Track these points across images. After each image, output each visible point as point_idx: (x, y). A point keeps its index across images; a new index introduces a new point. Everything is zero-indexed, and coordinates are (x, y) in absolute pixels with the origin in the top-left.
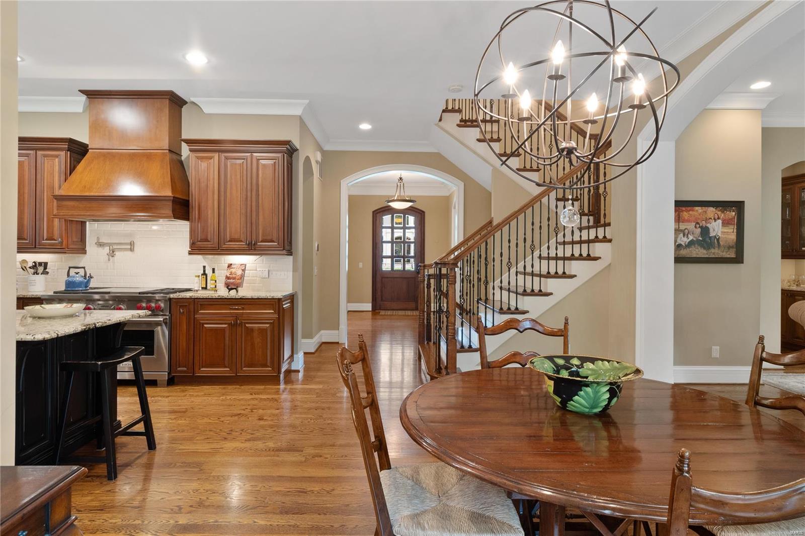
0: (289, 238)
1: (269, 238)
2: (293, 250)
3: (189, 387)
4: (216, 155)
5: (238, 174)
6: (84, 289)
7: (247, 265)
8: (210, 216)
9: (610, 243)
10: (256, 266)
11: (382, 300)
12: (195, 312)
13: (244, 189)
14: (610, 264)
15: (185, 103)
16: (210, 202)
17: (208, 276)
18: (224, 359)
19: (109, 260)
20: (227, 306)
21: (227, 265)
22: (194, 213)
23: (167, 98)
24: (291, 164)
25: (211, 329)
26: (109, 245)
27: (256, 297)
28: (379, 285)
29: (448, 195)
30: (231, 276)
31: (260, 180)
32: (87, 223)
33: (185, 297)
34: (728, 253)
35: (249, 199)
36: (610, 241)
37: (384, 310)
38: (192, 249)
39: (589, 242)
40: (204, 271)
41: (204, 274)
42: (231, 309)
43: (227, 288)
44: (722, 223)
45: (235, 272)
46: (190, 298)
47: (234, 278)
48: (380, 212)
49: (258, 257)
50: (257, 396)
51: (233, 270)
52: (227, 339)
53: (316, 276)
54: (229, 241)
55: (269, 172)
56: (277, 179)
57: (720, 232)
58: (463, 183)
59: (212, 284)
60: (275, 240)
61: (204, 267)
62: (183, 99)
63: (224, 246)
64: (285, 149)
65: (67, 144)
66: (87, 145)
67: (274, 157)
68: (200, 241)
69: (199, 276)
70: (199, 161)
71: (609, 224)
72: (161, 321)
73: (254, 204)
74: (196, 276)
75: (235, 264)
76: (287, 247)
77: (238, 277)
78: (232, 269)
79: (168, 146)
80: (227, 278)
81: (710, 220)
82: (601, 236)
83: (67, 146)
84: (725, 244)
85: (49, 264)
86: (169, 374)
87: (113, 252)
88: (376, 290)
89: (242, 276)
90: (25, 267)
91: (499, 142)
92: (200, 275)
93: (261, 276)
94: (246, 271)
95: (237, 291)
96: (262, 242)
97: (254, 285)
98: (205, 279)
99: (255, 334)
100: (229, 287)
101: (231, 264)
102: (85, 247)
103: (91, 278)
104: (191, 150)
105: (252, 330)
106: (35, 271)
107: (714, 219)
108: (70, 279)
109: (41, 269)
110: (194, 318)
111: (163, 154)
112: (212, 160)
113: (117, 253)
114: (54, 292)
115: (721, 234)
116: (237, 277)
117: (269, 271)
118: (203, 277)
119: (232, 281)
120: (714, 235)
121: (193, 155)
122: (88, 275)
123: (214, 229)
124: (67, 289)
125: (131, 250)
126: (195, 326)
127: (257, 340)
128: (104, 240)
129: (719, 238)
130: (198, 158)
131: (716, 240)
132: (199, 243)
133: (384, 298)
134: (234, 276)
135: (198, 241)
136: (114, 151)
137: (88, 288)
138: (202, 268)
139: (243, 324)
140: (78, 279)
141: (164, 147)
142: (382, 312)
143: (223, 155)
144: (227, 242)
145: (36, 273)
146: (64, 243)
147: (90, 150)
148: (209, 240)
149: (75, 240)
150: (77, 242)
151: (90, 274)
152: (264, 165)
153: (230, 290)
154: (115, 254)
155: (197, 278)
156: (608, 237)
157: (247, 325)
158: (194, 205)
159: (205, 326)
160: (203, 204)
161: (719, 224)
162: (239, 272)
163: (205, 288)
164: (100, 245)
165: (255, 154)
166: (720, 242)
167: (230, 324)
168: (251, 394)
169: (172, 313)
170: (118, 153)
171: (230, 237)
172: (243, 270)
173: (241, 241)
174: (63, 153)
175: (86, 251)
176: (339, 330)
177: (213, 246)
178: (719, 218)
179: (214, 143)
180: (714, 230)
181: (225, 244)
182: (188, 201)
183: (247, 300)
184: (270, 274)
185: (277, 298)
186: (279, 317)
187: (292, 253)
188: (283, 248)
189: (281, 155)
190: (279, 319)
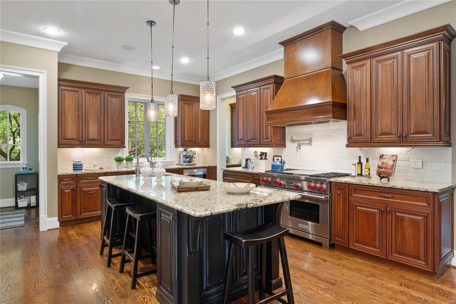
0: (448, 129)
1: (422, 129)
3: (345, 256)
4: (368, 62)
5: (389, 73)
6: (281, 170)
7: (398, 156)
8: (363, 114)
10: (409, 157)
12: (350, 195)
13: (395, 87)
15: (344, 28)
16: (363, 101)
17: (363, 164)
18: (375, 240)
19: (297, 151)
20: (377, 193)
21: (379, 156)
22: (351, 113)
23: (329, 28)
24: (449, 52)
25: (363, 212)
26: (298, 141)
27: (407, 188)
30: (382, 165)
31: (412, 74)
32: (286, 128)
33: (341, 182)
35: (400, 94)
38: (349, 143)
40: (360, 160)
41: (360, 163)
42: (380, 196)
43: (379, 176)
45: (386, 162)
46: (345, 183)
47: (386, 168)
49: (411, 148)
50: (407, 290)
51: (385, 161)
52: (377, 223)
54: (381, 135)
55: (423, 65)
56: (431, 70)
59: (366, 172)
60: (428, 130)
61: (360, 157)
62: (343, 26)
63: (375, 139)
64: (442, 35)
65: (274, 79)
66: (283, 77)
67: (428, 47)
68: (355, 136)
69: (355, 165)
70: (354, 70)
72: (323, 199)
73: (405, 98)
74: (353, 164)
75: (386, 155)
76: (444, 138)
77: (390, 167)
78: (383, 160)
79: (331, 65)
80: (379, 167)
83: (273, 81)
85: (267, 153)
86: (330, 240)
87: (300, 146)
89: (393, 167)
90: (256, 155)
92: (357, 164)
93: (414, 167)
94: (397, 162)
95: (389, 180)
96: (414, 133)
97: (406, 174)
98: (360, 167)
99: (406, 224)
100: (381, 175)
101: (383, 155)
102: (285, 143)
103: (285, 163)
104: (347, 63)
105: (402, 219)
106: (261, 158)
108: (274, 163)
109: (264, 156)
110: (349, 199)
111: (328, 71)
112: (365, 66)
113: (302, 147)
114: (266, 171)
116: (388, 167)
117: (423, 162)
118: (359, 166)
119: (383, 170)
121: (350, 66)
122: (283, 161)
123: (367, 124)
124: (272, 170)
125: (310, 145)
126: (349, 206)
127: (409, 231)
128: (295, 138)
130: (353, 67)
132: (354, 137)
134: (385, 166)
135: (354, 136)
136: (297, 77)
137: (283, 170)
138: (358, 158)
139: (393, 212)
140: (278, 163)
141: (328, 66)
143: (374, 60)
144: (379, 136)
145: (261, 159)
146: (273, 140)
147: (285, 80)
148: (363, 134)
149: (279, 138)
150: (281, 140)
151: (284, 160)
152: (416, 59)
153: (382, 178)
154: (301, 147)
155: (354, 166)
157: (397, 214)
158: (350, 108)
159: (358, 208)
160: (357, 105)
162: (390, 163)
163: (361, 175)
164: (293, 141)
165: (405, 51)
167: (380, 210)
168: (401, 285)
169: (332, 193)
170: (300, 78)
171: (381, 130)
172: (394, 161)
173: (392, 134)
174: (271, 86)
175: (286, 145)
177: (366, 139)
179: (367, 52)
181: (376, 138)
182: (346, 104)
183: (397, 190)
184: (424, 165)
185: (432, 191)
186: (433, 211)
187: (451, 144)
188: (439, 139)
189: (436, 44)
190: (434, 213)
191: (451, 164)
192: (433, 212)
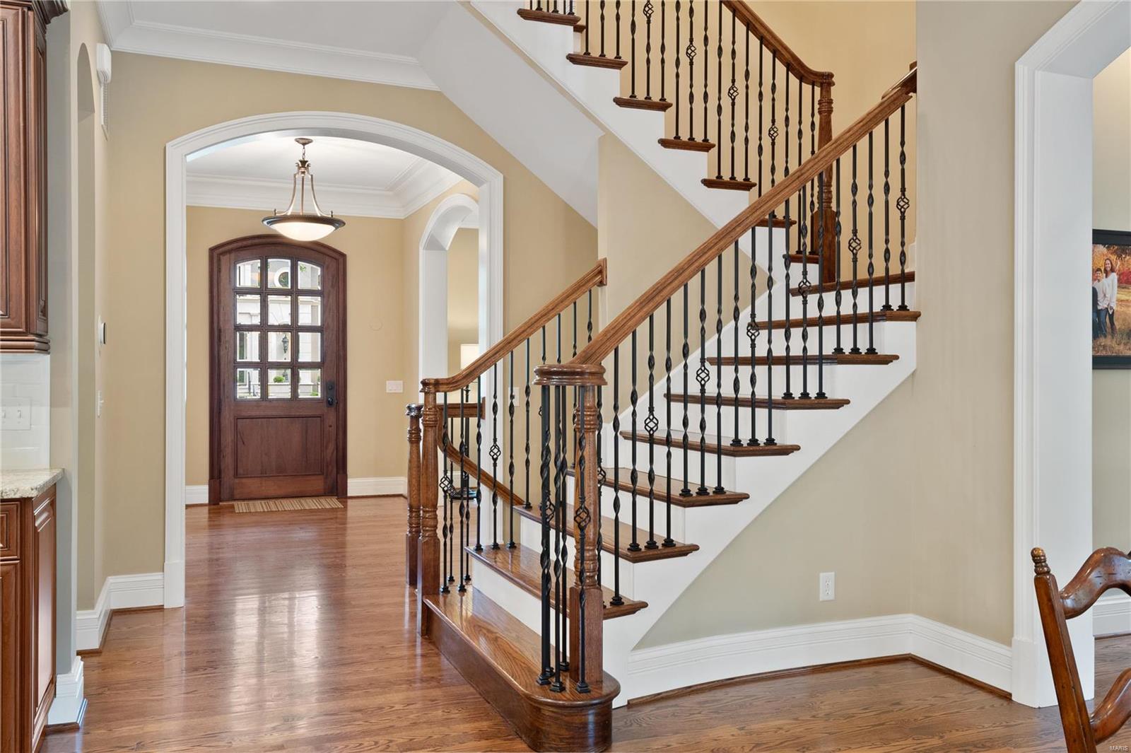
0: (43, 295)
2: (51, 336)
9: (914, 323)
11: (236, 475)
14: (913, 374)
28: (228, 438)
29: (403, 218)
34: (1128, 347)
36: (915, 317)
37: (244, 500)
39: (871, 318)
44: (1119, 281)
48: (230, 252)
53: (99, 417)
57: (1114, 300)
58: (502, 176)
71: (911, 277)
81: (1100, 272)
82: (895, 303)
84: (1123, 327)
88: (220, 451)
91: (620, 68)
107: (1105, 270)
115: (1117, 306)
120: (1106, 306)
129: (1113, 313)
131: (1107, 317)
133: (240, 471)
142: (240, 507)
156: (911, 306)
161: (1113, 281)
166: (1116, 323)
176: (163, 571)
178: (1112, 270)
180: (1105, 295)
185: (17, 496)
186: (21, 563)
187: (47, 343)
188: (24, 326)
189: (14, 14)
190: (21, 567)
191: (49, 408)
192: (19, 566)
